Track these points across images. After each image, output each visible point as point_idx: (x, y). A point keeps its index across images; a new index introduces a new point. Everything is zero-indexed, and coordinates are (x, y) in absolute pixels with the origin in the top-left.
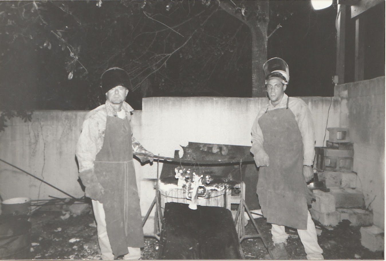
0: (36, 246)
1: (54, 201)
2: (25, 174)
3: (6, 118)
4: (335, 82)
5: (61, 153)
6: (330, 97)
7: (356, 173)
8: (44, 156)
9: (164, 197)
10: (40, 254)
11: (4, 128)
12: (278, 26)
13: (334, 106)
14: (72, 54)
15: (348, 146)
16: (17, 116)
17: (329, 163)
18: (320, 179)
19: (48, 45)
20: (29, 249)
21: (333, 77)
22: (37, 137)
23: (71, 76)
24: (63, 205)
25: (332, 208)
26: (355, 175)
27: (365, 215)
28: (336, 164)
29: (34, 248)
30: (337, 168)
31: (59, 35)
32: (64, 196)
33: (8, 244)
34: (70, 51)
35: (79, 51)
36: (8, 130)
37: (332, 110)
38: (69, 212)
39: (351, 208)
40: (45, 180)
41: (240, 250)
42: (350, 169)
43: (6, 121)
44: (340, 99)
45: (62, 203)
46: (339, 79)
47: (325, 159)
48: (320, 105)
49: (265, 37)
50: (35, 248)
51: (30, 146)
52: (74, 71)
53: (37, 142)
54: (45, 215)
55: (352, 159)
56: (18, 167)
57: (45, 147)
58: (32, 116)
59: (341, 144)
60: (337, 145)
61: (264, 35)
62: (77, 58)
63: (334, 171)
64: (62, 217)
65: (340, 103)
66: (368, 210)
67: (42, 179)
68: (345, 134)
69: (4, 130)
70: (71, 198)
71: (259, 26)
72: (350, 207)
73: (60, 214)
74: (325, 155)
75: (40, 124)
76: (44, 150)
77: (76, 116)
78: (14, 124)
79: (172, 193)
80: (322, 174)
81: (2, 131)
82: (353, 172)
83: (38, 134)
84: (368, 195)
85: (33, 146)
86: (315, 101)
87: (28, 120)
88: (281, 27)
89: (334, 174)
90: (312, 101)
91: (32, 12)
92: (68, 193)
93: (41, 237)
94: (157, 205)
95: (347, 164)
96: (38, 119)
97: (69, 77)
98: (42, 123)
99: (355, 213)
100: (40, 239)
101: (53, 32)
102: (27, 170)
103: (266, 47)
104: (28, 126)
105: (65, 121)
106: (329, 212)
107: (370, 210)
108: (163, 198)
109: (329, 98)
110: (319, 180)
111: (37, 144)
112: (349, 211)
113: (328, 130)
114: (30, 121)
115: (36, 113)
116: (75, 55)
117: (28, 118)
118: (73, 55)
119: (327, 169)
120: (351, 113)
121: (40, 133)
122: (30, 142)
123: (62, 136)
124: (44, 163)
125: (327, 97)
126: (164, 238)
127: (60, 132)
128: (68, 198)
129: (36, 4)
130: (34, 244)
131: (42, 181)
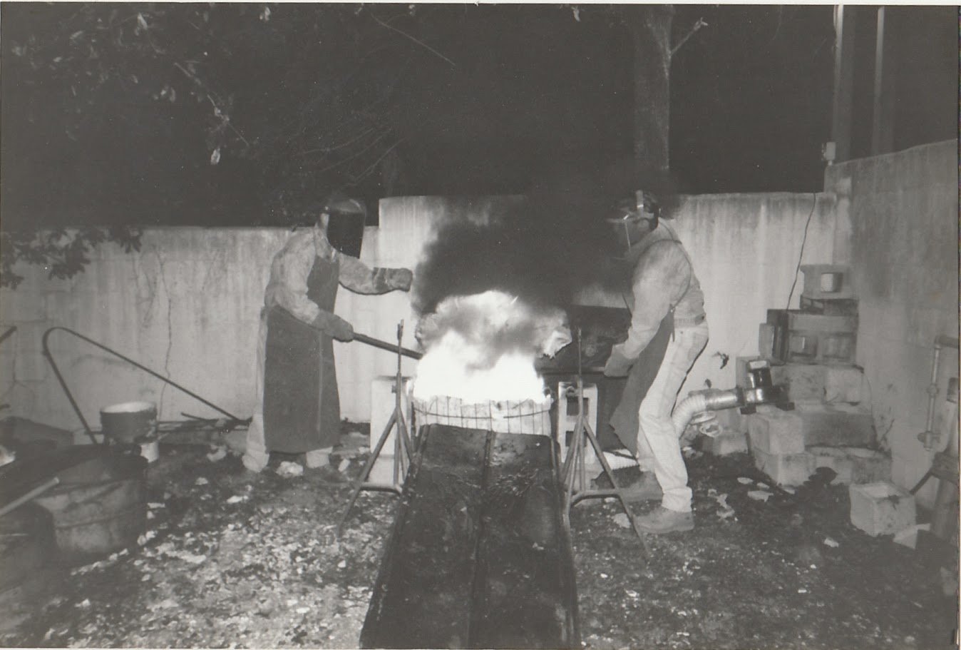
0: (158, 508)
1: (194, 425)
2: (131, 365)
3: (86, 243)
4: (827, 159)
5: (204, 321)
6: (812, 194)
7: (862, 370)
8: (170, 328)
9: (421, 414)
10: (166, 523)
11: (82, 264)
12: (697, 23)
13: (822, 214)
14: (217, 111)
15: (846, 307)
16: (110, 240)
17: (803, 347)
18: (775, 382)
19: (169, 93)
20: (145, 514)
21: (823, 146)
22: (152, 284)
23: (216, 157)
24: (212, 431)
25: (798, 445)
26: (858, 372)
27: (871, 460)
28: (815, 348)
29: (154, 514)
30: (819, 357)
31: (190, 72)
32: (214, 415)
33: (103, 495)
34: (214, 105)
35: (231, 104)
36: (91, 270)
37: (815, 222)
38: (225, 447)
39: (845, 446)
40: (171, 380)
41: (564, 515)
42: (848, 359)
43: (86, 250)
44: (835, 198)
45: (209, 427)
46: (838, 151)
47: (790, 337)
48: (788, 213)
49: (665, 50)
50: (156, 512)
51: (138, 304)
52: (222, 148)
53: (152, 296)
54: (174, 452)
55: (852, 336)
56: (114, 349)
57: (170, 307)
58: (141, 240)
59: (830, 302)
60: (820, 305)
61: (662, 46)
62: (228, 119)
63: (810, 364)
64: (211, 457)
65: (835, 207)
66: (881, 450)
67: (166, 376)
68: (839, 279)
69: (82, 270)
70: (229, 418)
71: (649, 25)
72: (840, 444)
73: (205, 449)
74: (790, 328)
75: (159, 257)
76: (169, 314)
77: (234, 239)
78: (103, 257)
79: (437, 406)
80: (783, 370)
81: (79, 273)
82: (855, 366)
83: (156, 279)
84: (882, 418)
85: (144, 306)
86: (776, 203)
87: (132, 248)
88: (706, 26)
89: (809, 370)
90: (768, 202)
91: (137, 34)
92: (223, 408)
93: (169, 492)
94: (398, 426)
95: (843, 347)
96: (154, 246)
97: (213, 158)
98: (163, 256)
99: (848, 457)
100: (166, 496)
101: (179, 66)
102: (134, 356)
103: (667, 74)
104: (133, 260)
105: (211, 251)
106: (790, 453)
107: (886, 450)
108: (419, 417)
109: (809, 195)
110: (774, 384)
111: (152, 301)
112: (839, 453)
113: (801, 270)
114: (138, 250)
115: (151, 233)
116: (223, 113)
117: (132, 244)
118: (219, 114)
119: (795, 358)
120: (856, 228)
121: (159, 278)
122: (138, 296)
123: (205, 283)
124: (171, 343)
125: (805, 194)
126: (411, 490)
127: (202, 274)
128: (223, 419)
129: (144, 18)
130: (153, 505)
131: (167, 381)
